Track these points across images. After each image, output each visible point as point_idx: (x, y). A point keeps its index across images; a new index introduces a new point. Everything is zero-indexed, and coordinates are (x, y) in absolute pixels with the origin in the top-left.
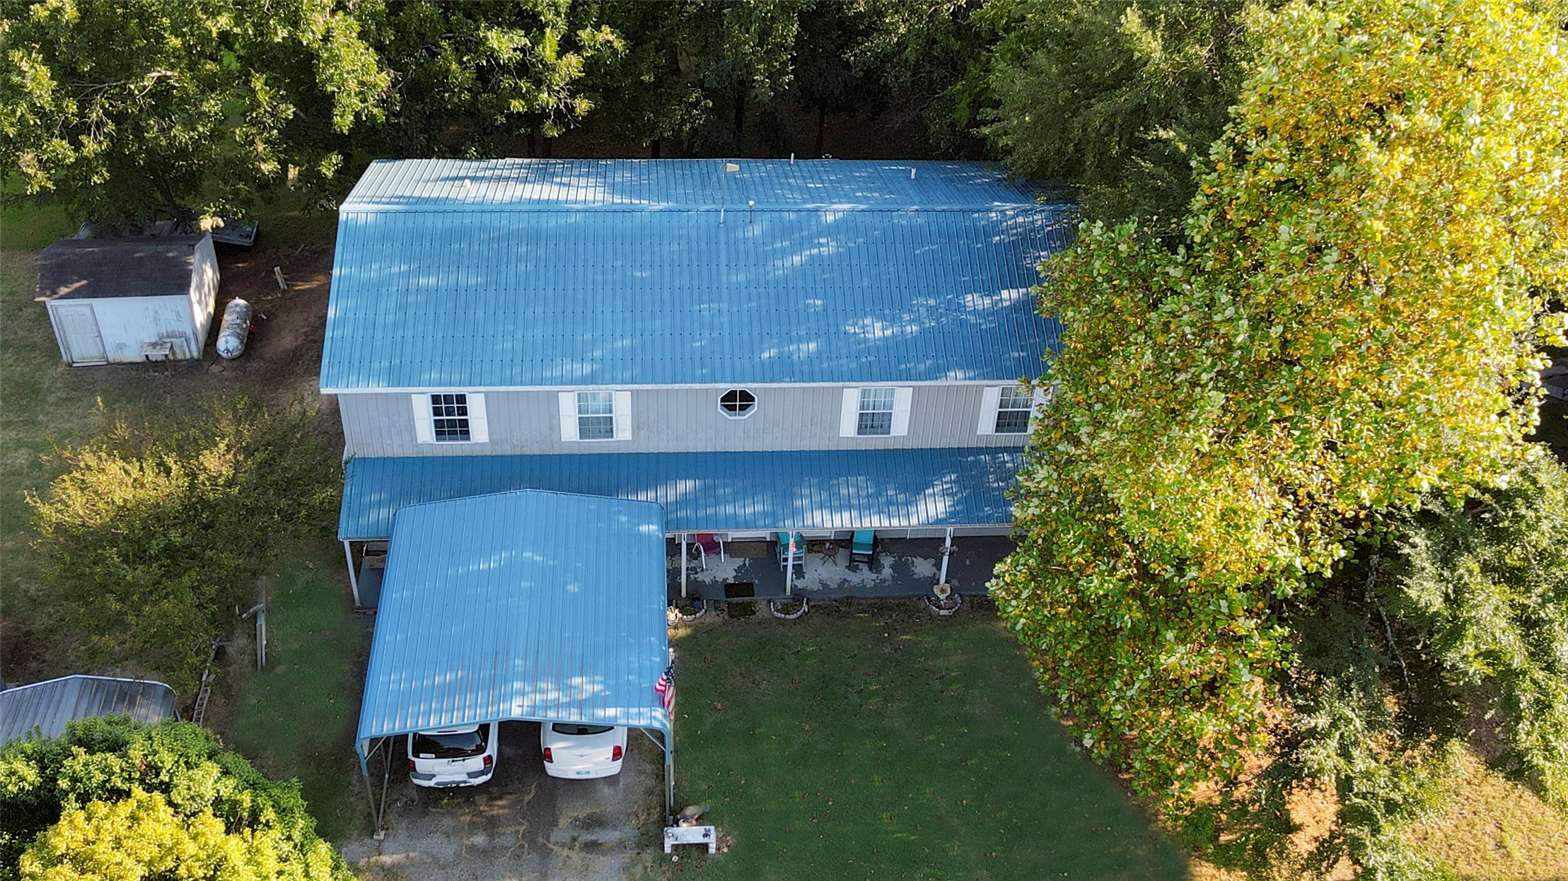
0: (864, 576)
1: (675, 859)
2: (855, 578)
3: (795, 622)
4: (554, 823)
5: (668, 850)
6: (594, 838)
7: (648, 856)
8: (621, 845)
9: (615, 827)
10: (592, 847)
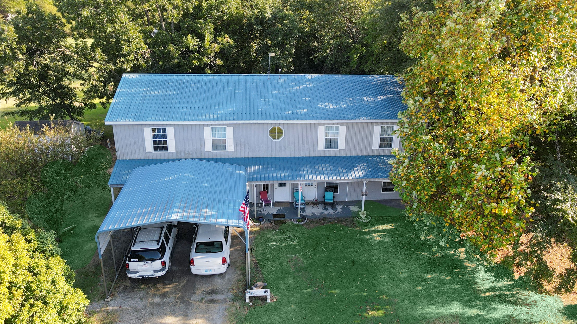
0: (330, 211)
1: (251, 304)
2: (326, 212)
3: (302, 225)
4: (194, 292)
5: (247, 301)
6: (212, 298)
7: (238, 304)
8: (225, 300)
9: (222, 294)
10: (212, 301)
